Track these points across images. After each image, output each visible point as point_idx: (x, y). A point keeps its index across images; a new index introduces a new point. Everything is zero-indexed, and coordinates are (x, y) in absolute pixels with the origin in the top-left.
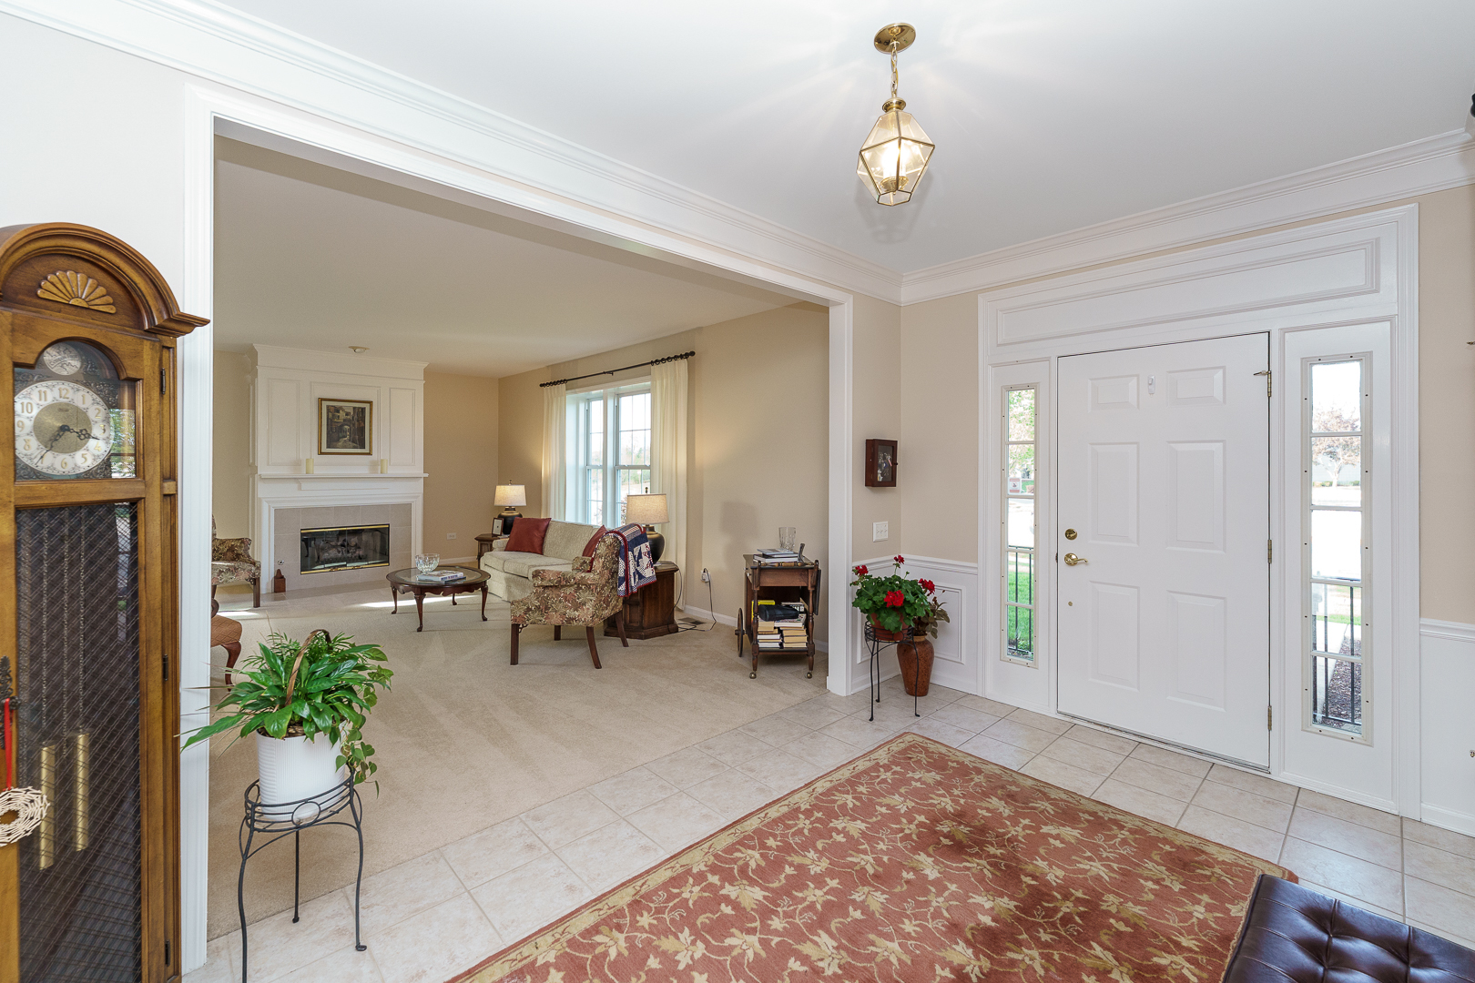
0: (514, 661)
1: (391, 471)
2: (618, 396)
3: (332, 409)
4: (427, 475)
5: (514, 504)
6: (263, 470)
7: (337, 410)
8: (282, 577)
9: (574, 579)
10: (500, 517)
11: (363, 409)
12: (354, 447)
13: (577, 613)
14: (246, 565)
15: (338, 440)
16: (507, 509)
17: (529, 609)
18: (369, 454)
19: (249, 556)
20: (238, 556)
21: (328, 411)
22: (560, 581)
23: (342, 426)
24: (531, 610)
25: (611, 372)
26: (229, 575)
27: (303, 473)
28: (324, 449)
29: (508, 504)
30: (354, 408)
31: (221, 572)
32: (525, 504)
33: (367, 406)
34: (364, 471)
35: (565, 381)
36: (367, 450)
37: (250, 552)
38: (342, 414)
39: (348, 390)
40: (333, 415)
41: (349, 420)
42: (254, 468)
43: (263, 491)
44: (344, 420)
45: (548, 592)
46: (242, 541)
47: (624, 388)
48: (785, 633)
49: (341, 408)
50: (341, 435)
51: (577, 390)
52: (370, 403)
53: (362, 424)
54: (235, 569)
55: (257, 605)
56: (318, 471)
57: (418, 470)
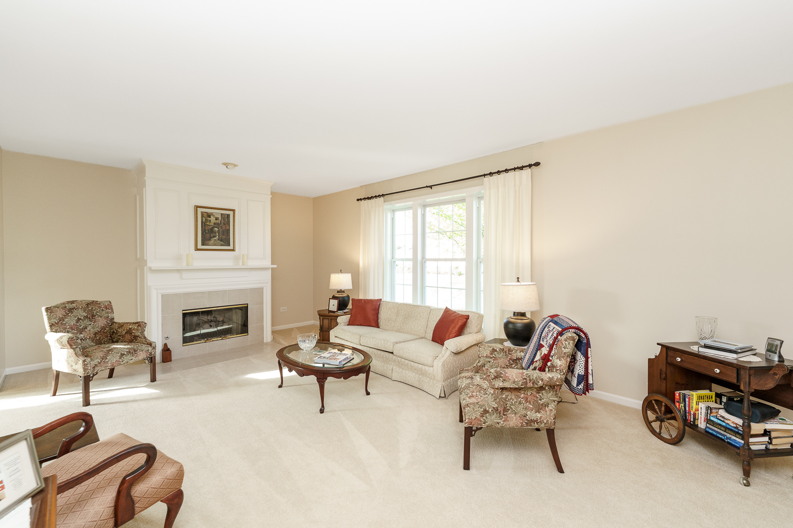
0: (467, 466)
1: (252, 263)
2: (425, 206)
3: (205, 215)
4: (275, 266)
5: (343, 288)
6: (152, 263)
7: (209, 215)
8: (168, 350)
9: (542, 380)
10: (334, 298)
11: (228, 216)
12: (222, 245)
13: (539, 415)
14: (144, 346)
15: (210, 240)
16: (338, 292)
17: (486, 412)
18: (233, 250)
19: (145, 338)
20: (136, 337)
21: (202, 216)
22: (526, 383)
23: (213, 228)
24: (488, 412)
25: (431, 187)
26: (129, 357)
27: (184, 265)
28: (200, 246)
29: (339, 288)
30: (222, 214)
31: (122, 355)
32: (351, 288)
33: (231, 213)
34: (229, 264)
35: (383, 195)
36: (231, 247)
37: (146, 333)
38: (212, 219)
39: (217, 200)
40: (206, 220)
41: (218, 224)
42: (141, 262)
43: (151, 281)
44: (214, 224)
45: (506, 393)
46: (138, 324)
47: (429, 200)
48: (773, 434)
49: (212, 214)
50: (212, 235)
51: (393, 202)
52: (234, 211)
53: (228, 228)
54: (135, 351)
55: (153, 379)
56: (197, 264)
57: (267, 263)
